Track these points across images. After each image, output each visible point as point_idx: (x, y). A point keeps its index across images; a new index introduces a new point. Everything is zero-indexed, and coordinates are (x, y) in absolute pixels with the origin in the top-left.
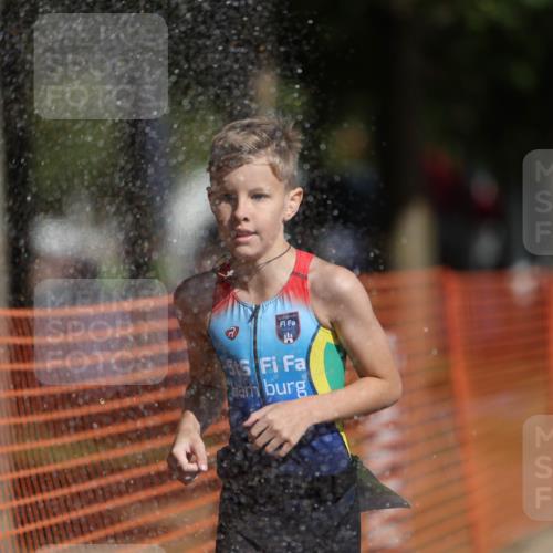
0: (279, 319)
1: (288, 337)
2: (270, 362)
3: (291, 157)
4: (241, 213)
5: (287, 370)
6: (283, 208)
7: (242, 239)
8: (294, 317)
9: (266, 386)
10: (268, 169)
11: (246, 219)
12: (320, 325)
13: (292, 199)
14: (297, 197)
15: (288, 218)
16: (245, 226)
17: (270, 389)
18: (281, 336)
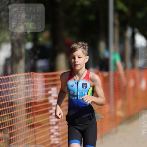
0: (83, 84)
1: (84, 88)
2: (80, 93)
3: (86, 50)
4: (76, 61)
5: (83, 94)
6: (85, 60)
7: (76, 66)
8: (86, 84)
9: (79, 97)
10: (82, 52)
11: (77, 62)
12: (91, 86)
13: (87, 58)
14: (88, 58)
15: (86, 62)
16: (77, 63)
17: (79, 98)
18: (83, 87)
